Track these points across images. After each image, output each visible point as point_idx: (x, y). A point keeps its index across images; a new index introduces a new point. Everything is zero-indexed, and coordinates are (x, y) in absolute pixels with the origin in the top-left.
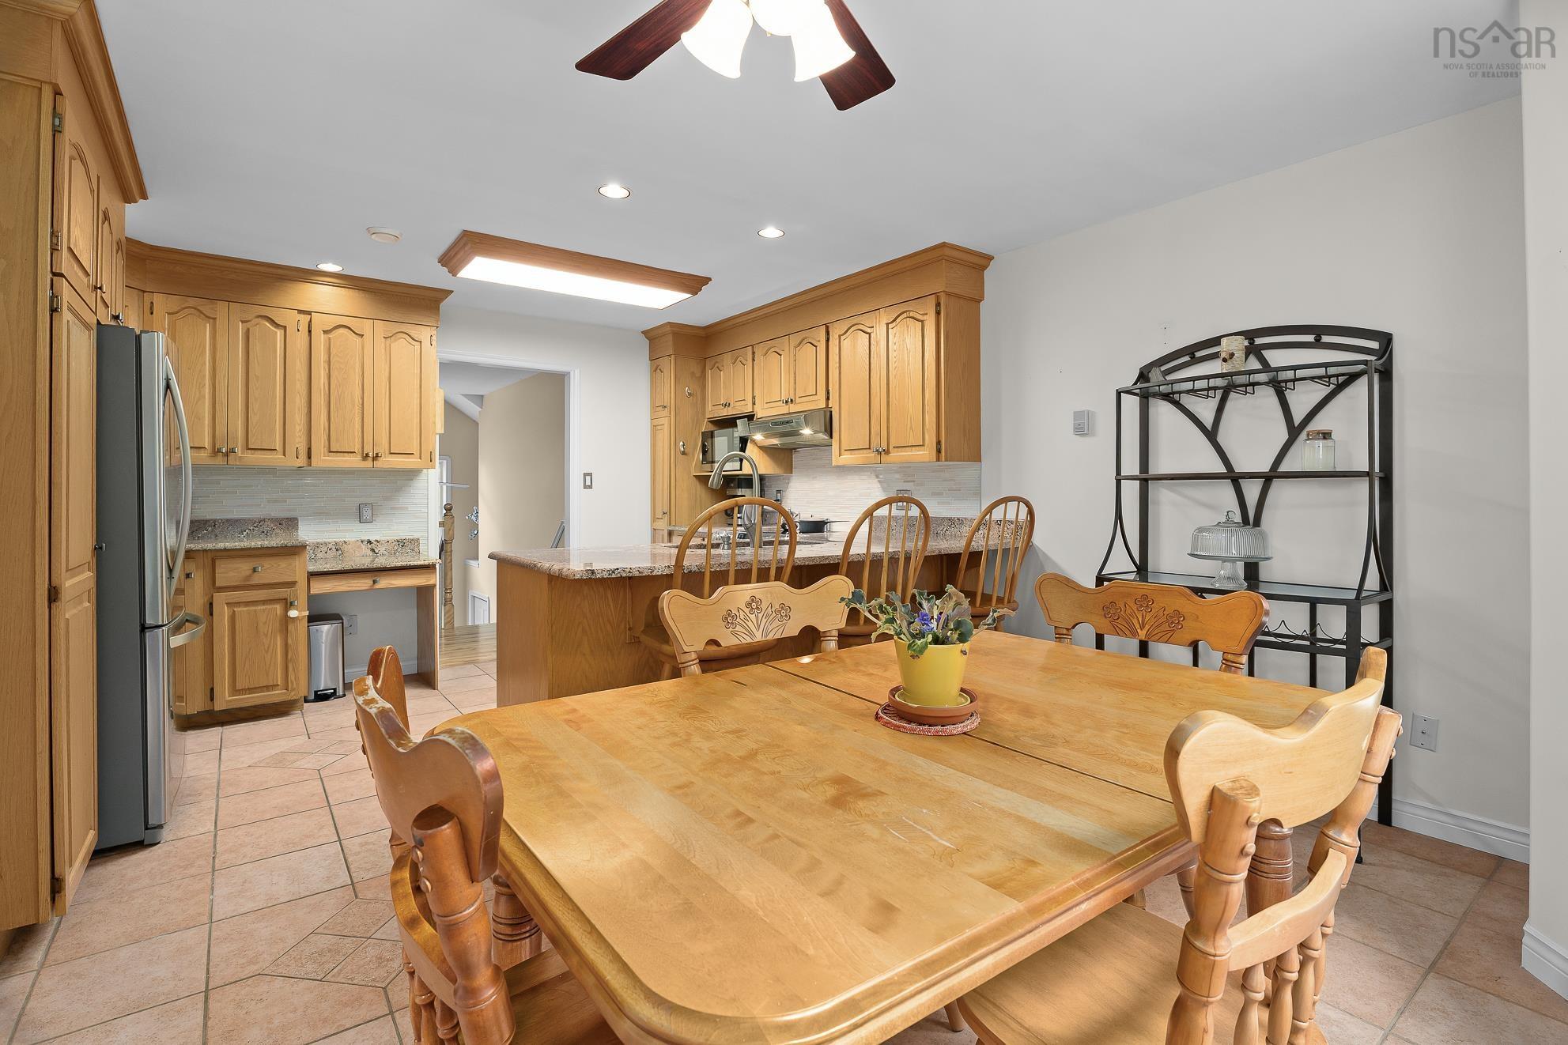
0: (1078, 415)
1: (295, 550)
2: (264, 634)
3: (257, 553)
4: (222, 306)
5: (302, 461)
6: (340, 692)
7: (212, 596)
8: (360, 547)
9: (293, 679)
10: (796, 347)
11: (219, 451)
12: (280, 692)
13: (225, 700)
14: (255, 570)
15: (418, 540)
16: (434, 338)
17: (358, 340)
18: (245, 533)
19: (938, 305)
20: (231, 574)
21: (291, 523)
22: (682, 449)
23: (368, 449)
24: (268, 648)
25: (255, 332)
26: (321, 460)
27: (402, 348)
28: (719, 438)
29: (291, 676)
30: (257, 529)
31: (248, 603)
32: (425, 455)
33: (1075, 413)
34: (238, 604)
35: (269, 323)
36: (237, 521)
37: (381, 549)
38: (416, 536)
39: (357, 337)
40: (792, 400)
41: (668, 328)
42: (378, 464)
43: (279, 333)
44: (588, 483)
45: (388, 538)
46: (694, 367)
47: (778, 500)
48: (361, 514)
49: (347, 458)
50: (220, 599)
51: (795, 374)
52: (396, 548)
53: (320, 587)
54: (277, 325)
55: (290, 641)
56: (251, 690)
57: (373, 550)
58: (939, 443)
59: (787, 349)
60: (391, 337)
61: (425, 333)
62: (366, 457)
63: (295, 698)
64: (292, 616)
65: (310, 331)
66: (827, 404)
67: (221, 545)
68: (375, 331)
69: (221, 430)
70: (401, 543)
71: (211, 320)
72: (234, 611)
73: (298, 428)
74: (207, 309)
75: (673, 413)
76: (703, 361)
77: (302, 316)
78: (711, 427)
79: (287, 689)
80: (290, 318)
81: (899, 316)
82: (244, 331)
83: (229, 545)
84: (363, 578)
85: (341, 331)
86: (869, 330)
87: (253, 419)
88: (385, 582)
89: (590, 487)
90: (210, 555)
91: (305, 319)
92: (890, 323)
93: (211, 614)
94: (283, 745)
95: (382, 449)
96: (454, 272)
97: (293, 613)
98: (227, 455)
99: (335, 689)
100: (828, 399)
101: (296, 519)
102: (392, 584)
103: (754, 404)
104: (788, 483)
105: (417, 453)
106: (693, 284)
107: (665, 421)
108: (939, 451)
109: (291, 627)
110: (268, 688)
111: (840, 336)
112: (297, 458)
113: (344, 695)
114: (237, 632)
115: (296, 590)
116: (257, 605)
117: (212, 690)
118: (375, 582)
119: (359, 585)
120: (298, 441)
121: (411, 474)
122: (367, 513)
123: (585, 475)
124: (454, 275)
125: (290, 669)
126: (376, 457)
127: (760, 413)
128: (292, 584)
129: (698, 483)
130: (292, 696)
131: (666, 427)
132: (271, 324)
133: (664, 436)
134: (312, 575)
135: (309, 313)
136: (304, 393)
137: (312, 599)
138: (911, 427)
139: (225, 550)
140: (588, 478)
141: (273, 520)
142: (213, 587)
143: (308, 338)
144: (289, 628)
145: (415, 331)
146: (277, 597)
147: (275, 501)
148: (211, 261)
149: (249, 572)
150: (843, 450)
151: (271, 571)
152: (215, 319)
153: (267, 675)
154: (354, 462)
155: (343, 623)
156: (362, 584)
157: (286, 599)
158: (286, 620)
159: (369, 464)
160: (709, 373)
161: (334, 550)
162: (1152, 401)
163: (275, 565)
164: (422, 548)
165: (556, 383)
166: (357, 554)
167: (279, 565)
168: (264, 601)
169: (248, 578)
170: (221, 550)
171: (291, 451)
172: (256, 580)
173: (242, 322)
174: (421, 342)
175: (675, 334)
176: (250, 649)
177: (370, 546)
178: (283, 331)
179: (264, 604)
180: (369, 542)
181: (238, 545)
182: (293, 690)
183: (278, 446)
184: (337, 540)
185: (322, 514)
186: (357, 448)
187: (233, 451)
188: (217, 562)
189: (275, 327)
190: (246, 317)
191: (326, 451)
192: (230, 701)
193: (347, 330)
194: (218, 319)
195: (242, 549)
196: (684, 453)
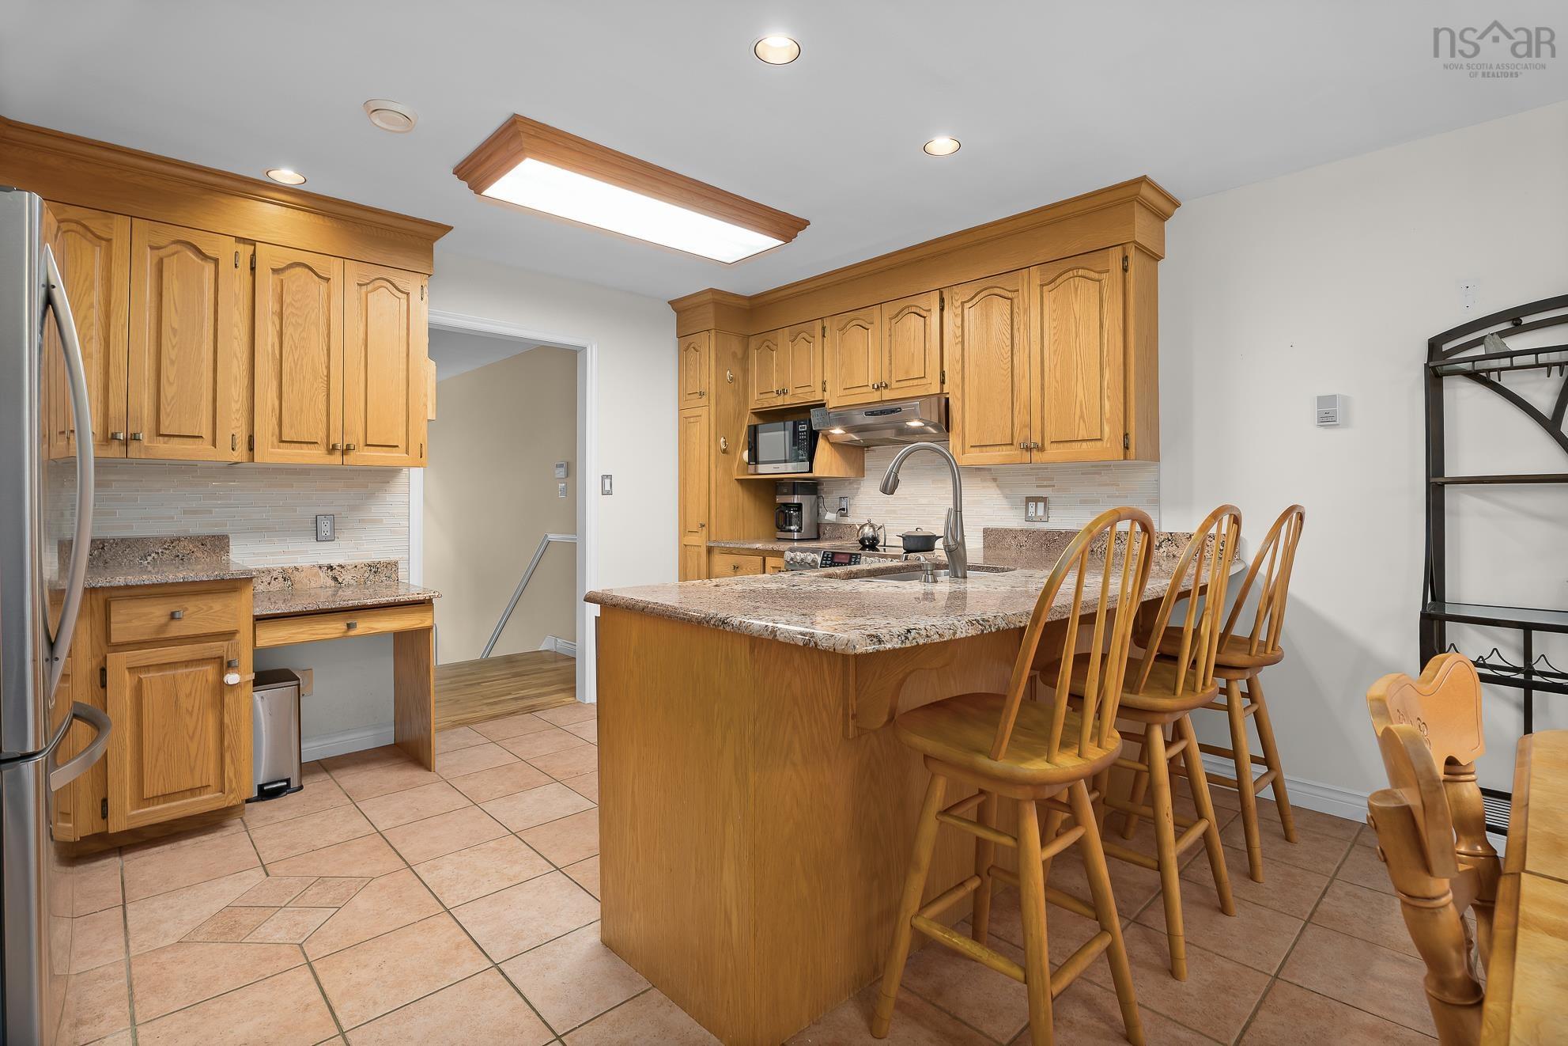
0: (1323, 401)
1: (233, 585)
2: (187, 710)
3: (177, 589)
4: (120, 224)
5: (240, 454)
6: (294, 784)
7: (106, 656)
8: (316, 575)
9: (232, 775)
10: (891, 319)
11: (114, 437)
12: (212, 796)
13: (125, 816)
14: (173, 616)
15: (396, 564)
16: (425, 289)
17: (324, 283)
18: (149, 558)
19: (1125, 259)
20: (136, 623)
21: (218, 543)
22: (723, 447)
23: (336, 439)
24: (193, 734)
25: (171, 267)
26: (268, 453)
27: (383, 302)
28: (764, 434)
29: (229, 771)
30: (167, 552)
31: (161, 667)
32: (414, 449)
33: (1319, 398)
34: (147, 668)
35: (194, 253)
36: (137, 540)
37: (346, 577)
38: (393, 558)
39: (320, 280)
40: (886, 385)
41: (709, 297)
42: (352, 459)
43: (209, 268)
44: (607, 488)
45: (356, 562)
46: (735, 346)
47: (844, 509)
48: (321, 529)
49: (306, 450)
50: (118, 663)
51: (890, 352)
52: (367, 575)
53: (270, 636)
54: (205, 257)
55: (227, 720)
56: (166, 797)
57: (335, 579)
58: (1126, 435)
59: (877, 321)
60: (368, 284)
61: (412, 284)
62: (332, 450)
63: (234, 802)
64: (230, 683)
65: (253, 269)
66: (942, 389)
67: (120, 581)
68: (345, 276)
69: (117, 405)
70: (374, 568)
71: (104, 243)
72: (140, 680)
73: (235, 406)
74: (96, 223)
75: (713, 402)
76: (746, 339)
77: (242, 246)
78: (755, 421)
79: (222, 791)
80: (224, 249)
81: (1058, 276)
82: (154, 262)
83: (133, 580)
84: (334, 620)
85: (298, 270)
86: (1010, 295)
87: (168, 391)
88: (365, 626)
89: (609, 493)
90: (101, 596)
91: (245, 251)
92: (1046, 285)
93: (104, 685)
94: (229, 891)
95: (355, 437)
96: (477, 187)
97: (232, 678)
98: (126, 443)
99: (288, 781)
100: (943, 382)
101: (227, 537)
102: (373, 629)
103: (825, 390)
104: (859, 488)
105: (402, 446)
106: (786, 226)
107: (704, 412)
108: (1126, 447)
109: (229, 699)
110: (193, 791)
111: (963, 303)
112: (233, 449)
113: (301, 788)
114: (145, 711)
115: (238, 643)
116: (175, 669)
117: (105, 802)
118: (349, 626)
119: (326, 631)
120: (234, 423)
121: (386, 475)
122: (325, 528)
123: (604, 477)
124: (478, 192)
125: (228, 760)
126: (347, 450)
127: (832, 402)
128: (229, 635)
129: (740, 489)
130: (231, 800)
131: (704, 419)
132: (196, 256)
133: (701, 431)
134: (257, 620)
135: (253, 243)
136: (244, 356)
137: (258, 653)
138: (1082, 417)
139: (127, 587)
140: (607, 482)
141: (192, 539)
142: (107, 643)
143: (251, 278)
144: (226, 700)
145: (400, 279)
146: (207, 654)
147: (195, 512)
148: (106, 154)
149: (164, 620)
150: (967, 446)
151: (201, 616)
152: (109, 241)
153: (192, 770)
154: (315, 456)
155: (299, 685)
156: (332, 629)
157: (221, 658)
158: (222, 688)
159: (336, 459)
160: (754, 355)
161: (281, 579)
162: (1446, 381)
163: (205, 608)
164: (402, 574)
165: (569, 359)
166: (313, 585)
167: (211, 608)
168: (188, 661)
169: (163, 627)
170: (119, 588)
171: (224, 439)
172: (175, 630)
173: (152, 248)
174: (408, 294)
175: (717, 304)
176: (165, 735)
177: (330, 573)
178: (212, 266)
179: (186, 666)
180: (331, 568)
181: (146, 579)
182: (232, 791)
183: (206, 433)
184: (286, 566)
185: (262, 530)
186: (320, 436)
187: (135, 438)
188: (114, 607)
189: (202, 260)
190: (161, 241)
191: (276, 441)
192: (133, 817)
193: (307, 270)
194: (114, 241)
195: (153, 585)
196: (725, 451)
